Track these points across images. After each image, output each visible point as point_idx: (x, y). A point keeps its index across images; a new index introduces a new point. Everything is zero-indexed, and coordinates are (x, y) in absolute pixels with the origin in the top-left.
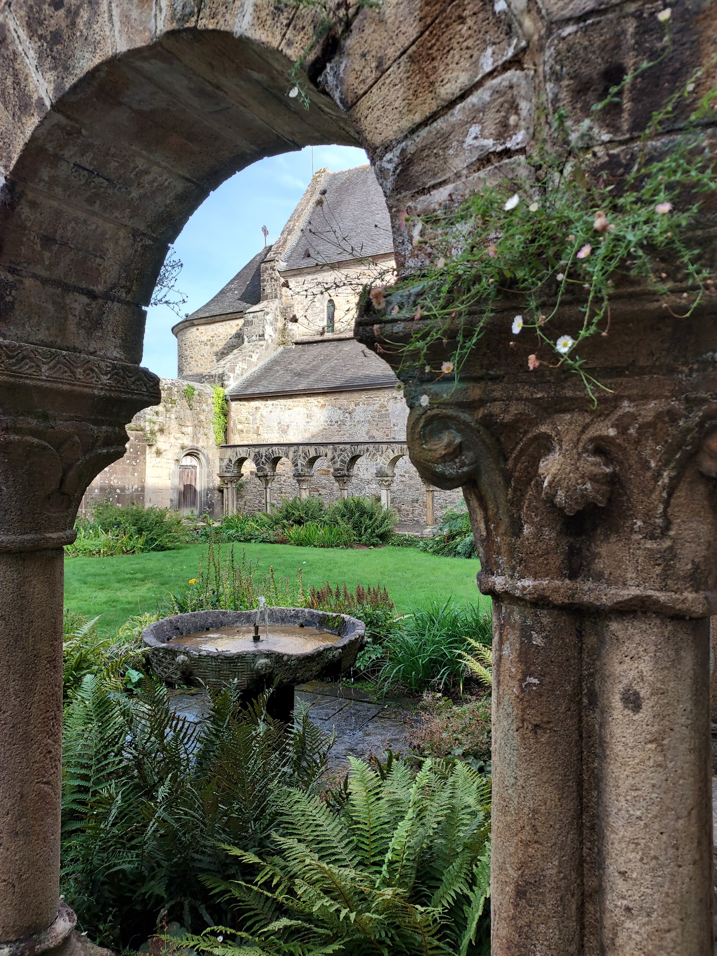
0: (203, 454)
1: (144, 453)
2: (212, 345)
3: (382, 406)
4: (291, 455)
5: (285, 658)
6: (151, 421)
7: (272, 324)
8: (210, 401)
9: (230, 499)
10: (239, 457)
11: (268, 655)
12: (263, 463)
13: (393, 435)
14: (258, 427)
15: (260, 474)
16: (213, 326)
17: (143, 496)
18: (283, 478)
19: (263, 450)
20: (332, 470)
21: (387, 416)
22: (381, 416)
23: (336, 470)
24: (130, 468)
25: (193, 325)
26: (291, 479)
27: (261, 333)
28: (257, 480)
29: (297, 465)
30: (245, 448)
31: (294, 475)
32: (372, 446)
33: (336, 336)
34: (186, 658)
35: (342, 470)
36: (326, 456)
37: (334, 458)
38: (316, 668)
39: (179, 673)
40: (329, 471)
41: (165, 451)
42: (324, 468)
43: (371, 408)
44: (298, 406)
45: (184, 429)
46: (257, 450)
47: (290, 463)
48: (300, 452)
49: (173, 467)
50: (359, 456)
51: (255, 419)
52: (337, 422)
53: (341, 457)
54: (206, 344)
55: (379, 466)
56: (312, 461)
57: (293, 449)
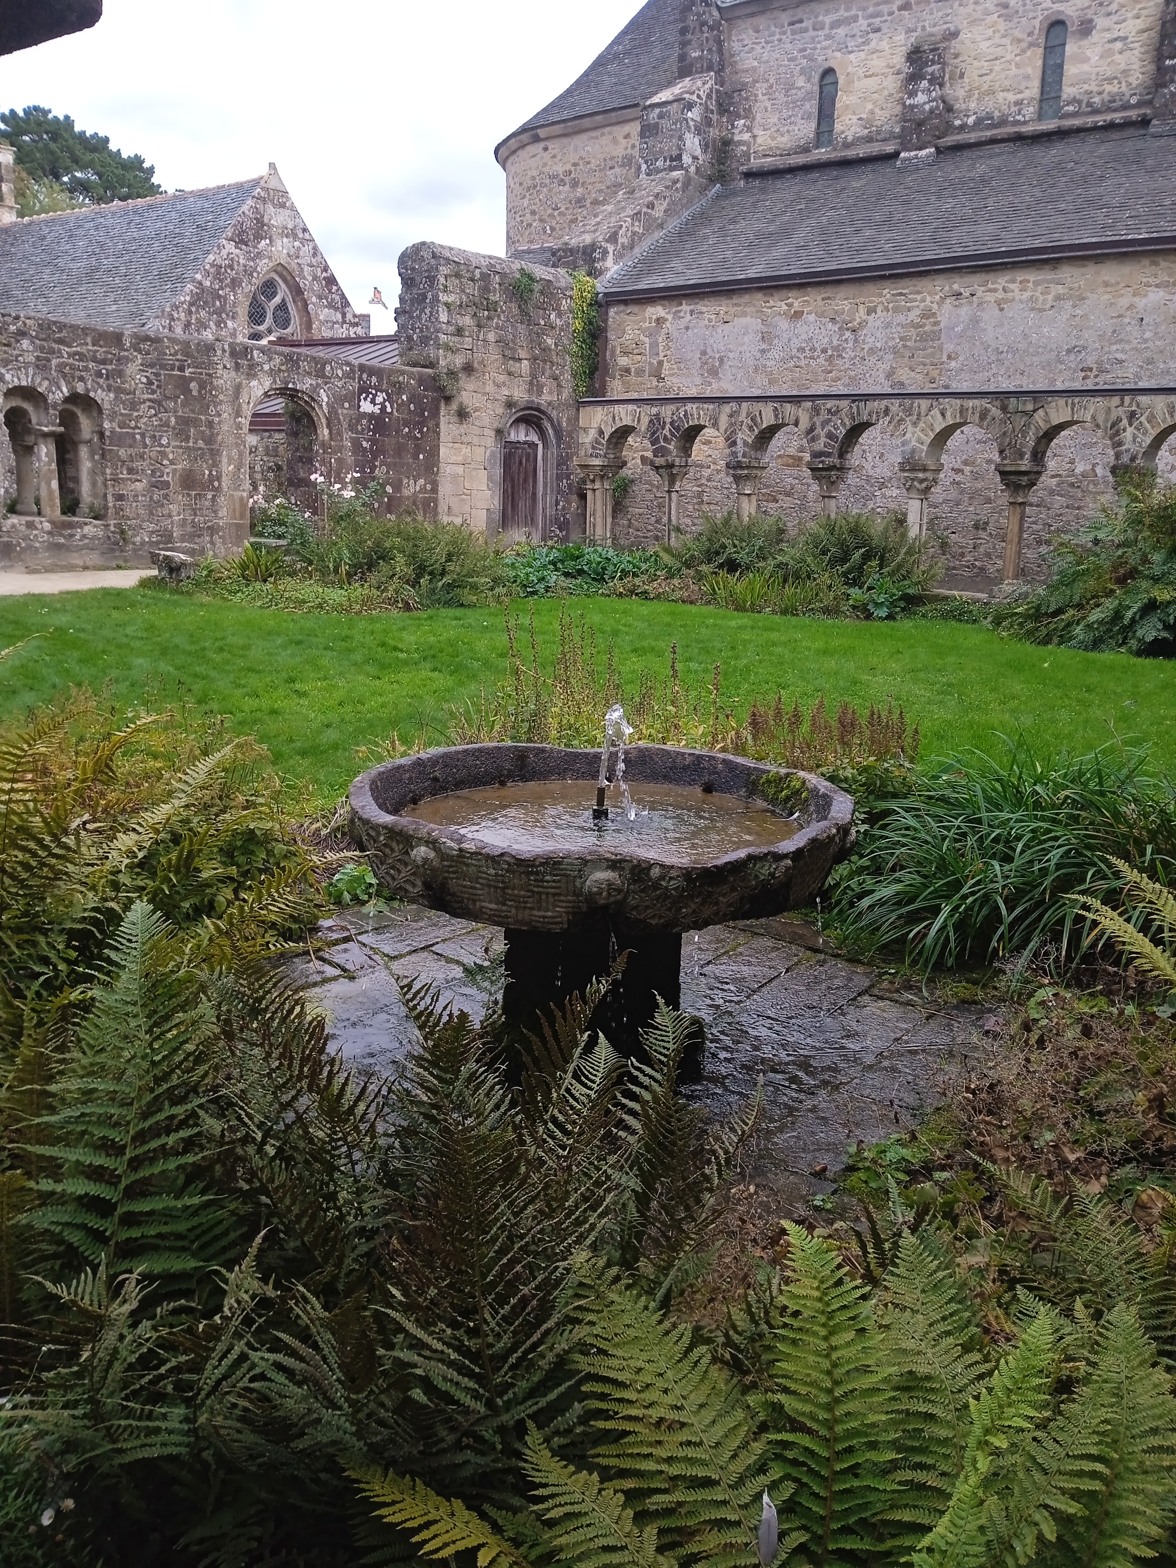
0: (550, 419)
1: (435, 414)
2: (575, 184)
3: (928, 314)
4: (724, 421)
5: (655, 872)
6: (448, 348)
7: (698, 131)
8: (565, 304)
9: (599, 514)
10: (619, 424)
11: (615, 864)
12: (666, 439)
13: (944, 380)
14: (660, 363)
15: (659, 461)
16: (578, 141)
17: (435, 501)
18: (706, 473)
19: (667, 412)
20: (807, 457)
21: (935, 336)
22: (924, 338)
23: (816, 455)
24: (411, 445)
25: (537, 139)
26: (723, 474)
27: (675, 153)
28: (655, 478)
29: (734, 443)
30: (631, 407)
31: (728, 466)
32: (897, 402)
33: (834, 156)
34: (432, 855)
35: (829, 455)
36: (796, 424)
37: (812, 429)
38: (726, 898)
39: (419, 883)
40: (800, 459)
41: (476, 410)
42: (792, 451)
43: (901, 318)
44: (745, 314)
45: (513, 366)
46: (654, 410)
47: (721, 439)
48: (743, 416)
49: (490, 440)
50: (867, 425)
51: (654, 345)
52: (824, 351)
53: (829, 428)
54: (562, 183)
55: (908, 448)
56: (766, 436)
57: (727, 409)
